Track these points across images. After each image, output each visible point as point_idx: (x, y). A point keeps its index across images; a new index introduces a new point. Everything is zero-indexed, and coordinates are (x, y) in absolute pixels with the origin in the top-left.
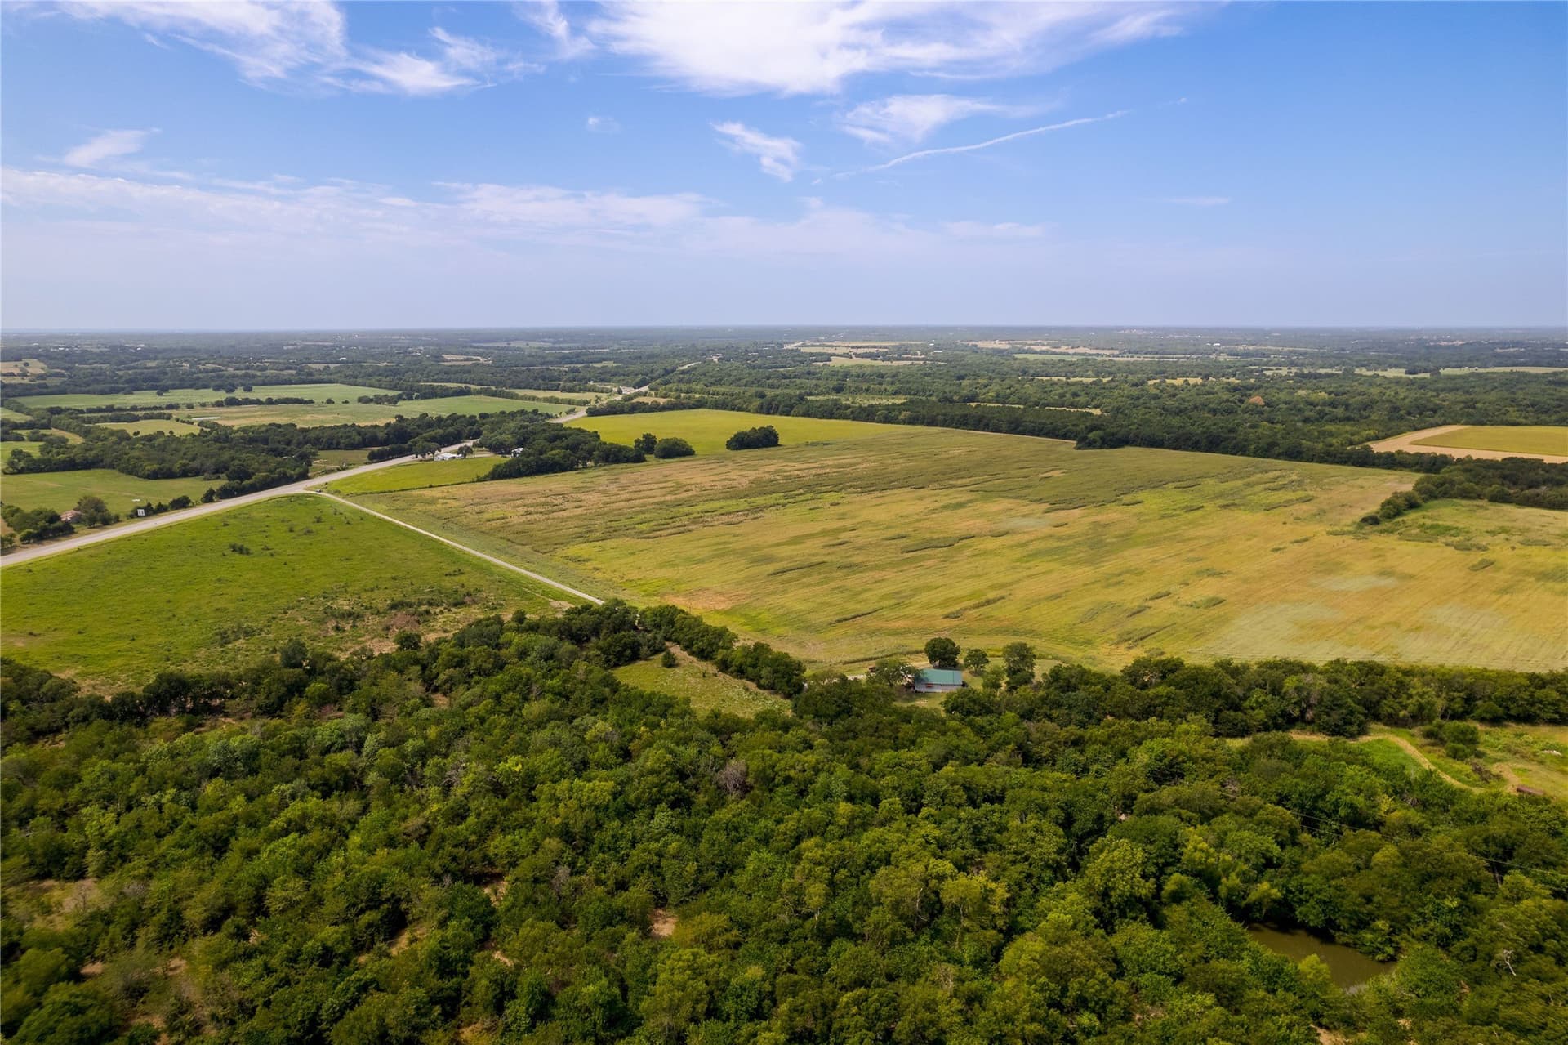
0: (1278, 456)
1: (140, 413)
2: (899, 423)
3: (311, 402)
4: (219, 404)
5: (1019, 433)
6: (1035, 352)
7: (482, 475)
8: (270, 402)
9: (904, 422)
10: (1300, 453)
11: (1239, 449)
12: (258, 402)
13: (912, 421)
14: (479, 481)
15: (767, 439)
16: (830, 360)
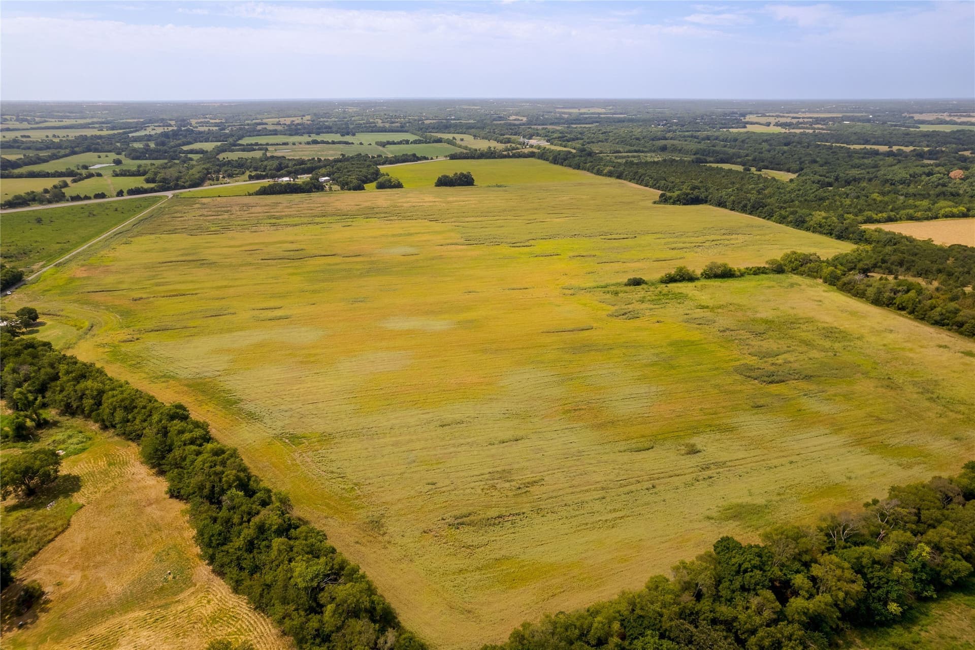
0: (788, 224)
1: (257, 147)
2: (603, 176)
3: (353, 143)
4: (308, 143)
5: (656, 188)
6: (955, 123)
7: (251, 192)
8: (333, 143)
9: (606, 175)
10: (804, 222)
11: (769, 216)
12: (327, 143)
13: (610, 174)
14: (250, 195)
15: (466, 181)
16: (745, 127)
